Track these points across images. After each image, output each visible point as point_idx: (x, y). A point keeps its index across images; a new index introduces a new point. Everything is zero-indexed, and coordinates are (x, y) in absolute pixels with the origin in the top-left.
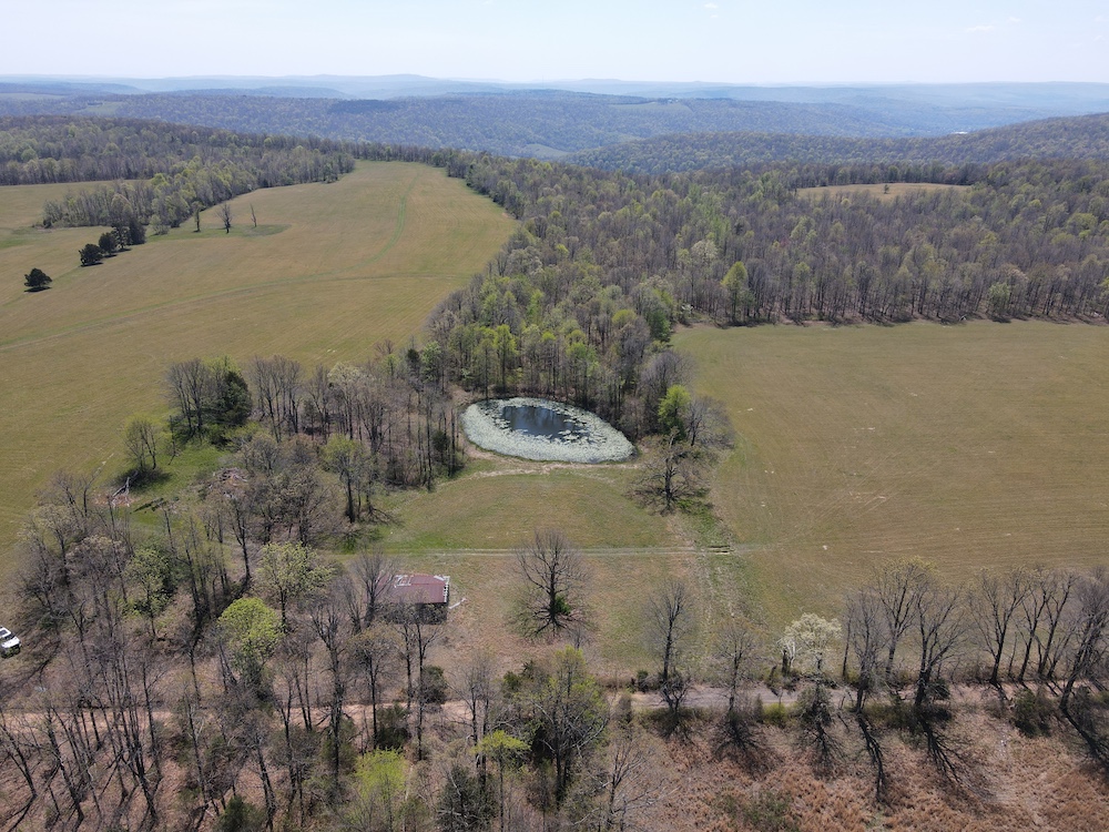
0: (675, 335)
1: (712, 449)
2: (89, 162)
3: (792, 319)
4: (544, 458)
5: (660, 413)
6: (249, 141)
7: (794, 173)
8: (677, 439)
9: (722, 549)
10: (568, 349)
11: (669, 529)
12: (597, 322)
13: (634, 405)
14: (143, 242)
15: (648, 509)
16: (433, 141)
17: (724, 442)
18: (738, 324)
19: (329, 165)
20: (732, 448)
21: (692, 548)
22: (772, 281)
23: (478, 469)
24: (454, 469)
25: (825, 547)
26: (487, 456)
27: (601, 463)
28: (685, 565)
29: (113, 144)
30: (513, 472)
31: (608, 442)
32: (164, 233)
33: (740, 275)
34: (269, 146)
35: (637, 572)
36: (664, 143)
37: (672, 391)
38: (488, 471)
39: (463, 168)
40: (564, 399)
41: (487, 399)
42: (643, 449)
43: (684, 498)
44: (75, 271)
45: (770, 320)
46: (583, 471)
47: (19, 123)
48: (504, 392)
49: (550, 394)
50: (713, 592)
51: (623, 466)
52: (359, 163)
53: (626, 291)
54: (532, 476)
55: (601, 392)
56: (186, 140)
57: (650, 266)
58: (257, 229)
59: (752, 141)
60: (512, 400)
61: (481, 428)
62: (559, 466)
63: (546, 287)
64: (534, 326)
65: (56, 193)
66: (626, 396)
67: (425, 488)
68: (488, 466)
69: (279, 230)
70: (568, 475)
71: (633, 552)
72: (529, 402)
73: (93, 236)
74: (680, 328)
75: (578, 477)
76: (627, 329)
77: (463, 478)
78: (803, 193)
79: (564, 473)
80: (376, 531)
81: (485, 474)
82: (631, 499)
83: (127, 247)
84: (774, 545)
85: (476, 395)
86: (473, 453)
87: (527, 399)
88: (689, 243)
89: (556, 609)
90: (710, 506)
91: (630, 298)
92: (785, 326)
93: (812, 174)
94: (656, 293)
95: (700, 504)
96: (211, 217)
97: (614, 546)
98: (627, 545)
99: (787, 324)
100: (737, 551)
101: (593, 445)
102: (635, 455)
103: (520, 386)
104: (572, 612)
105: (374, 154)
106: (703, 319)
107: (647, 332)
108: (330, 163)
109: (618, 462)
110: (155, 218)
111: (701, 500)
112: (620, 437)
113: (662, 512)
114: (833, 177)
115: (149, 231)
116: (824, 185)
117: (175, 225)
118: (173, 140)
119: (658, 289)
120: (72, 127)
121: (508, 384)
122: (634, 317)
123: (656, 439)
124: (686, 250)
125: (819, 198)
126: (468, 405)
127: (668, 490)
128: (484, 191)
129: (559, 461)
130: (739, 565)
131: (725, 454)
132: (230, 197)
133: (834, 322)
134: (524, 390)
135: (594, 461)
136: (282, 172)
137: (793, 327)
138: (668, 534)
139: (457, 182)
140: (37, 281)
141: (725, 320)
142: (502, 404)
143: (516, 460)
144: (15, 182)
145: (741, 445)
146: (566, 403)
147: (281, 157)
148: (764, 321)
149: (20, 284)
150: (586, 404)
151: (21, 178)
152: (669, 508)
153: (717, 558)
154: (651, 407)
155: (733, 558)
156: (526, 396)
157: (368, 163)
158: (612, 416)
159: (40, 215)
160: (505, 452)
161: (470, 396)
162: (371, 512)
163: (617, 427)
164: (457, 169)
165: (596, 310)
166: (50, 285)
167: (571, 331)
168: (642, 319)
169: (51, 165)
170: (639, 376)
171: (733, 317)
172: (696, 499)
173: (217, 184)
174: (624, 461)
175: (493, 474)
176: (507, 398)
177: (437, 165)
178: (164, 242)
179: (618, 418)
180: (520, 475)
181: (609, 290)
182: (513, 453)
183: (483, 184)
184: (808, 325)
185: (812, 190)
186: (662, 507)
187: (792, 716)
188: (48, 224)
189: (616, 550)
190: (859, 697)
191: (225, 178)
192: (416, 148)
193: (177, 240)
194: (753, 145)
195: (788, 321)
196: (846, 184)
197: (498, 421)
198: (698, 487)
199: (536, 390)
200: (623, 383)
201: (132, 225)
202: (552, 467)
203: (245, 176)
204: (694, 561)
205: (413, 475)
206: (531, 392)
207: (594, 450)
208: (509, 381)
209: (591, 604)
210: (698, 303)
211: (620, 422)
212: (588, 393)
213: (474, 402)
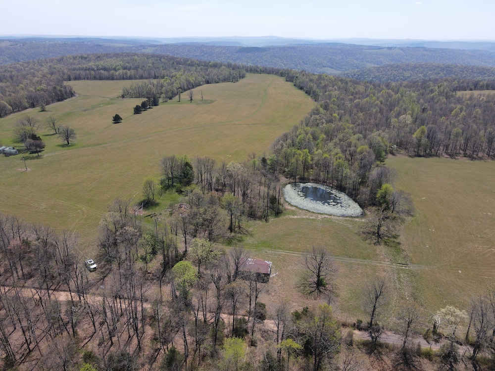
0: (387, 159)
1: (402, 215)
2: (141, 71)
3: (449, 155)
4: (319, 212)
5: (378, 196)
6: (203, 64)
7: (455, 84)
8: (385, 209)
9: (404, 266)
10: (335, 162)
11: (378, 252)
12: (350, 151)
13: (365, 191)
14: (158, 105)
15: (368, 241)
16: (281, 65)
17: (409, 213)
18: (420, 156)
19: (235, 75)
20: (412, 216)
21: (388, 263)
22: (440, 136)
23: (289, 214)
24: (278, 213)
25: (460, 272)
26: (293, 208)
27: (346, 217)
28: (385, 271)
29: (150, 65)
30: (304, 217)
31: (351, 207)
32: (166, 102)
33: (423, 132)
34: (211, 66)
35: (360, 271)
36: (389, 68)
37: (384, 186)
38: (293, 216)
39: (293, 77)
40: (331, 185)
41: (295, 182)
42: (368, 213)
43: (386, 238)
44: (131, 116)
45: (437, 155)
46: (337, 220)
47: (117, 55)
48: (303, 180)
49: (324, 182)
50: (398, 286)
51: (357, 219)
52: (247, 74)
53: (365, 137)
54: (313, 219)
55: (349, 183)
56: (179, 63)
57: (377, 126)
58: (203, 102)
59: (434, 68)
60: (307, 184)
61: (292, 195)
62: (326, 216)
63: (327, 133)
64: (320, 151)
65: (127, 84)
66: (361, 187)
67: (264, 220)
68: (293, 213)
69: (212, 102)
70: (330, 221)
71: (359, 261)
72: (315, 185)
73: (139, 102)
74: (390, 156)
75: (335, 223)
76: (364, 155)
77: (281, 218)
78: (459, 94)
79: (328, 220)
80: (241, 237)
81: (291, 217)
82: (359, 235)
83: (151, 107)
84: (432, 267)
85: (291, 180)
86: (287, 206)
87: (314, 184)
88: (398, 116)
89: (320, 284)
90: (399, 243)
91: (366, 140)
92: (445, 158)
93: (465, 84)
94: (379, 139)
95: (394, 242)
96: (185, 96)
97: (350, 257)
98: (356, 257)
99: (447, 158)
100: (412, 267)
101: (343, 208)
102: (363, 215)
103: (311, 178)
104: (327, 286)
105: (254, 70)
106: (402, 152)
107: (373, 157)
108: (235, 74)
109: (355, 217)
110: (163, 95)
111: (395, 240)
112: (356, 206)
113: (375, 244)
114: (476, 86)
115: (161, 100)
116: (471, 90)
117: (171, 98)
118: (173, 63)
119: (380, 137)
120: (136, 57)
121: (306, 176)
122: (368, 149)
123: (374, 208)
124: (396, 119)
125: (468, 96)
126: (286, 184)
127: (378, 233)
128: (301, 88)
129: (326, 214)
130: (412, 275)
131: (409, 219)
132: (193, 87)
133: (472, 158)
134: (313, 180)
135: (343, 216)
136: (215, 77)
137: (450, 159)
138: (377, 255)
139: (289, 83)
140: (117, 119)
141: (413, 153)
142: (302, 185)
143: (306, 212)
144: (113, 79)
145: (417, 215)
146: (332, 187)
147: (215, 71)
148: (434, 155)
149: (111, 120)
150: (341, 189)
151: (115, 77)
152: (378, 242)
153: (401, 269)
154: (373, 193)
155: (410, 271)
156: (313, 183)
157: (251, 74)
158: (353, 195)
159: (121, 93)
160: (302, 207)
161: (288, 180)
162: (239, 228)
163: (356, 201)
164: (290, 77)
165: (350, 145)
166: (122, 121)
167: (337, 154)
168: (371, 151)
169: (127, 72)
170: (368, 178)
171: (418, 153)
172: (392, 239)
173: (188, 82)
174: (357, 217)
175: (295, 217)
176: (305, 183)
177: (282, 76)
178: (166, 105)
179: (356, 196)
180: (308, 219)
181: (356, 136)
182: (305, 208)
183: (301, 85)
184: (458, 159)
185: (465, 92)
186: (375, 241)
187: (436, 355)
188: (123, 97)
189: (350, 259)
190: (474, 352)
191: (192, 79)
192: (273, 68)
193: (171, 104)
194: (434, 70)
195: (447, 156)
196: (483, 89)
197: (299, 193)
198: (394, 233)
199: (319, 180)
200: (360, 180)
201: (154, 98)
202: (323, 216)
203: (200, 79)
204: (389, 269)
205: (259, 214)
206: (316, 181)
207: (343, 211)
208: (306, 175)
209: (337, 284)
210: (400, 145)
211: (357, 198)
212: (343, 184)
213: (289, 183)
